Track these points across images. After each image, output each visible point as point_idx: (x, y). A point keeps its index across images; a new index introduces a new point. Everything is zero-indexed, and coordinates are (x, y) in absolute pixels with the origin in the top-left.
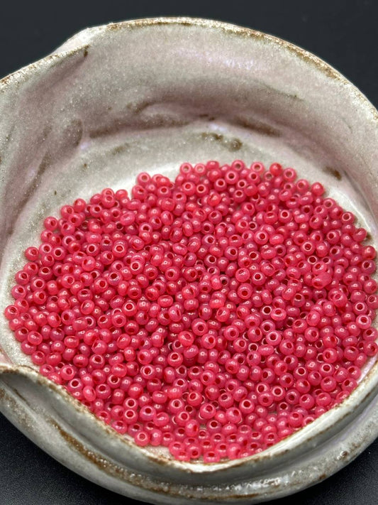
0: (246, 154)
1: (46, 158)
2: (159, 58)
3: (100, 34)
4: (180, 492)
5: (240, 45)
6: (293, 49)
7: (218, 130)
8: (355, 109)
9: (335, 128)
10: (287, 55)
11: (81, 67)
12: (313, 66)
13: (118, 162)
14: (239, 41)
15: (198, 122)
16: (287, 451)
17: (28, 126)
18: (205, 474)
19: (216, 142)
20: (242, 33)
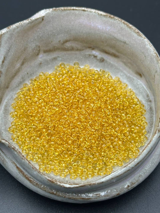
0: (106, 64)
1: (25, 59)
2: (72, 23)
3: (49, 12)
4: (60, 195)
5: (105, 20)
6: (125, 23)
7: (95, 54)
8: (147, 49)
9: (140, 56)
10: (123, 25)
11: (41, 24)
13: (54, 63)
14: (104, 18)
15: (87, 50)
16: (103, 182)
17: (17, 46)
18: (69, 188)
19: (94, 58)
20: (106, 15)
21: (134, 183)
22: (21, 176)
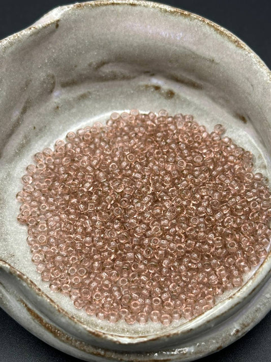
0: (177, 101)
1: (27, 102)
2: (112, 29)
3: (68, 11)
4: (113, 356)
5: (172, 21)
6: (211, 25)
7: (157, 83)
8: (256, 72)
9: (242, 85)
10: (207, 29)
11: (54, 36)
12: (226, 38)
13: (83, 105)
14: (172, 18)
15: (143, 76)
16: (191, 330)
17: (13, 79)
18: (130, 345)
19: (155, 92)
20: (175, 12)
21: (246, 324)
22: (37, 326)
